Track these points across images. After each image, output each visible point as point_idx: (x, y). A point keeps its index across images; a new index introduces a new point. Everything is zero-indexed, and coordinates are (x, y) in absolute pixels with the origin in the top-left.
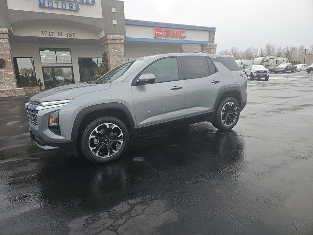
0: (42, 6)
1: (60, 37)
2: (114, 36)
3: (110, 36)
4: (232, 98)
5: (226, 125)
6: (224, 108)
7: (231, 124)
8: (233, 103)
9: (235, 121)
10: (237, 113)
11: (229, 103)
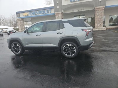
0: (71, 2)
1: (78, 11)
2: (99, 7)
3: (97, 7)
4: (71, 42)
5: (67, 55)
6: (65, 46)
7: (71, 56)
8: (71, 45)
9: (73, 55)
10: (75, 51)
11: (68, 45)
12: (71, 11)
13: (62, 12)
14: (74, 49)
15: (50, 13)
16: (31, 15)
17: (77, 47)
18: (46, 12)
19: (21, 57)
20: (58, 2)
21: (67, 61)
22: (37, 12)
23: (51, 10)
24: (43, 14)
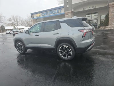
1: (90, 9)
3: (111, 3)
4: (67, 44)
5: (63, 57)
6: (60, 48)
7: (67, 58)
8: (67, 46)
9: (69, 57)
10: (71, 53)
11: (64, 46)
12: (82, 10)
13: (72, 11)
14: (70, 51)
15: (60, 13)
16: (43, 16)
17: (73, 49)
18: (56, 12)
19: (23, 56)
20: (68, 1)
21: (63, 64)
22: (49, 12)
23: (61, 10)
24: (54, 14)
